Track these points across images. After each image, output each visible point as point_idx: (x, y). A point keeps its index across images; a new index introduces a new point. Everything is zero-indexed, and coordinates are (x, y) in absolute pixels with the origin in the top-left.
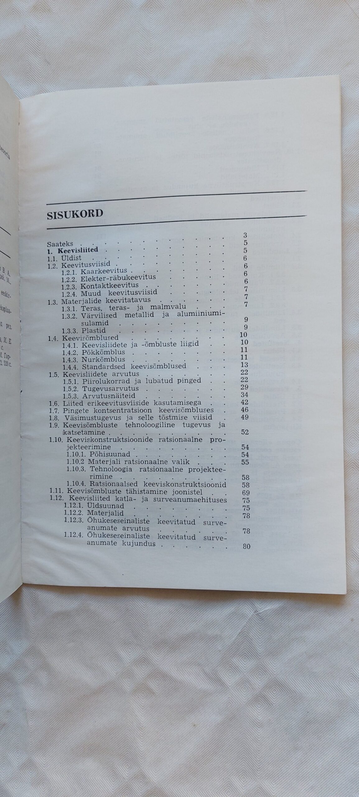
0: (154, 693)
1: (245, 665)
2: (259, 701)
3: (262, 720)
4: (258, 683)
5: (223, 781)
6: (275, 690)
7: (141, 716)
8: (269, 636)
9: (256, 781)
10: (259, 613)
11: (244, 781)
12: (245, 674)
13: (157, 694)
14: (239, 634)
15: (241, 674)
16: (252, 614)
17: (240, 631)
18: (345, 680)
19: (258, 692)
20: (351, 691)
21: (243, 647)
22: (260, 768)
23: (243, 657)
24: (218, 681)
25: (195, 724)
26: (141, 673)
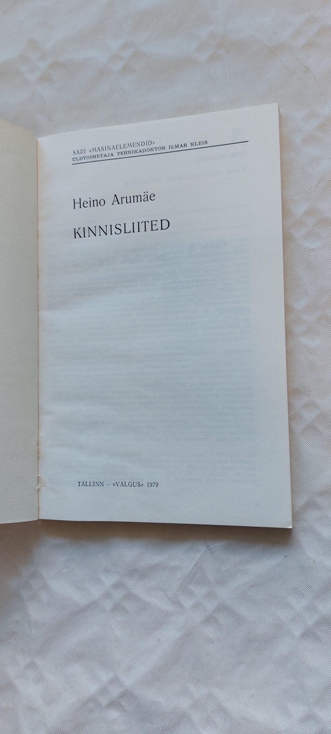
0: (128, 612)
1: (200, 591)
2: (211, 622)
3: (212, 637)
4: (210, 606)
5: (181, 687)
6: (223, 613)
7: (118, 630)
8: (219, 567)
9: (207, 688)
10: (211, 548)
11: (198, 688)
12: (199, 598)
13: (130, 613)
14: (194, 566)
15: (196, 598)
16: (205, 549)
17: (195, 562)
18: (280, 607)
19: (209, 614)
20: (285, 616)
21: (198, 576)
22: (210, 677)
23: (198, 584)
24: (178, 603)
25: (159, 638)
26: (118, 595)
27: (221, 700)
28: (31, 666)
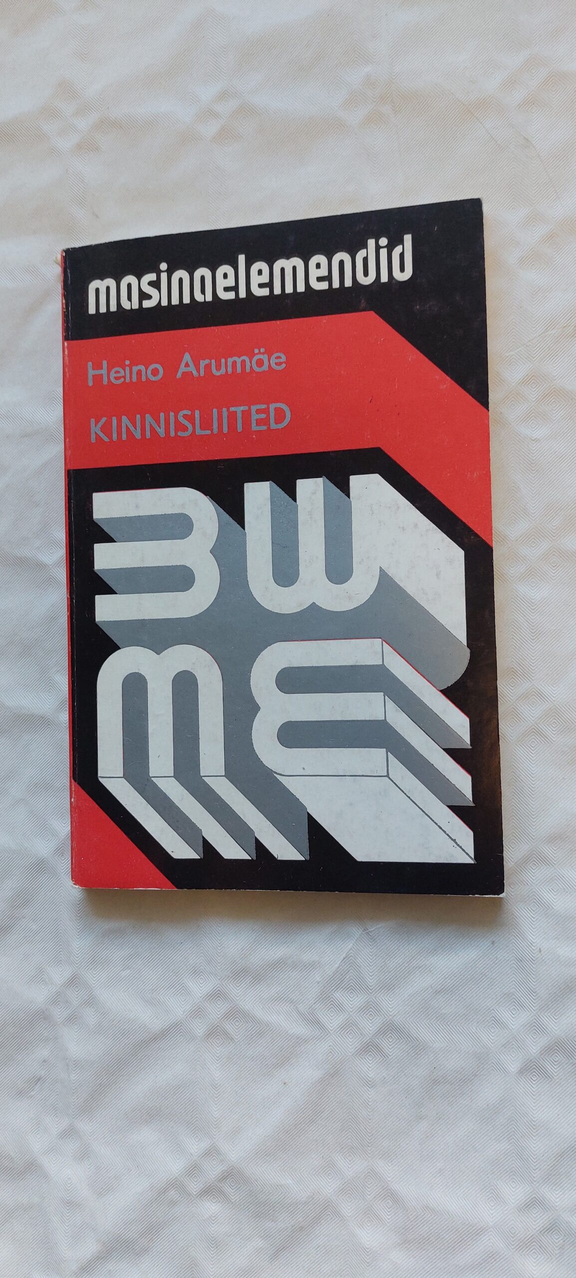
27: (389, 1179)
28: (69, 1133)
